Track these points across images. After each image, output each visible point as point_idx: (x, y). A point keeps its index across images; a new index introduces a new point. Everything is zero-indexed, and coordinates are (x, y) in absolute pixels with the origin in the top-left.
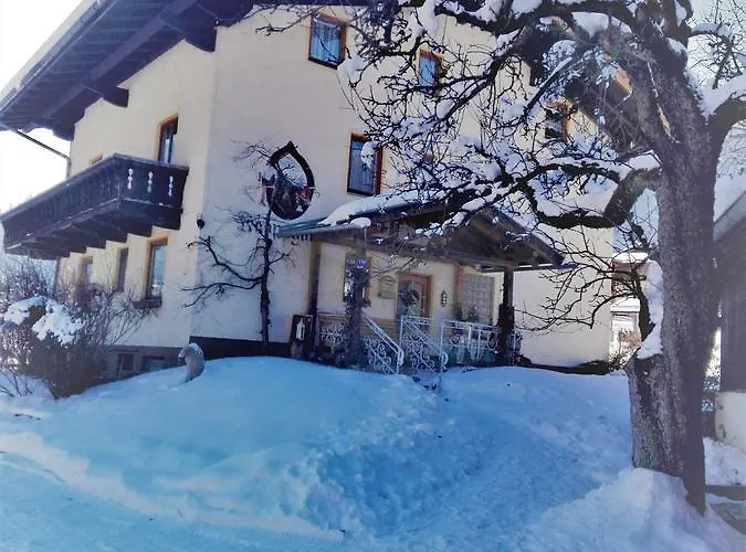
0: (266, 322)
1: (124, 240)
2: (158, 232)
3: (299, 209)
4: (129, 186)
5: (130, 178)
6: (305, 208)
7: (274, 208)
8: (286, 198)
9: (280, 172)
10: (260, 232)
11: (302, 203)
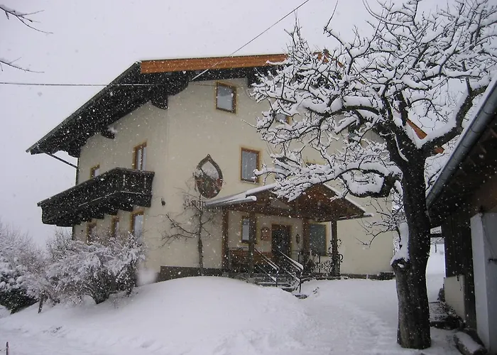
0: (201, 257)
1: (116, 214)
2: (137, 208)
3: (215, 192)
6: (218, 191)
7: (202, 192)
8: (208, 185)
11: (216, 187)
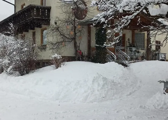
1: (34, 29)
2: (44, 26)
3: (84, 17)
4: (35, 14)
5: (35, 11)
6: (85, 16)
7: (76, 17)
8: (79, 13)
9: (77, 6)
10: (72, 24)
11: (84, 14)
